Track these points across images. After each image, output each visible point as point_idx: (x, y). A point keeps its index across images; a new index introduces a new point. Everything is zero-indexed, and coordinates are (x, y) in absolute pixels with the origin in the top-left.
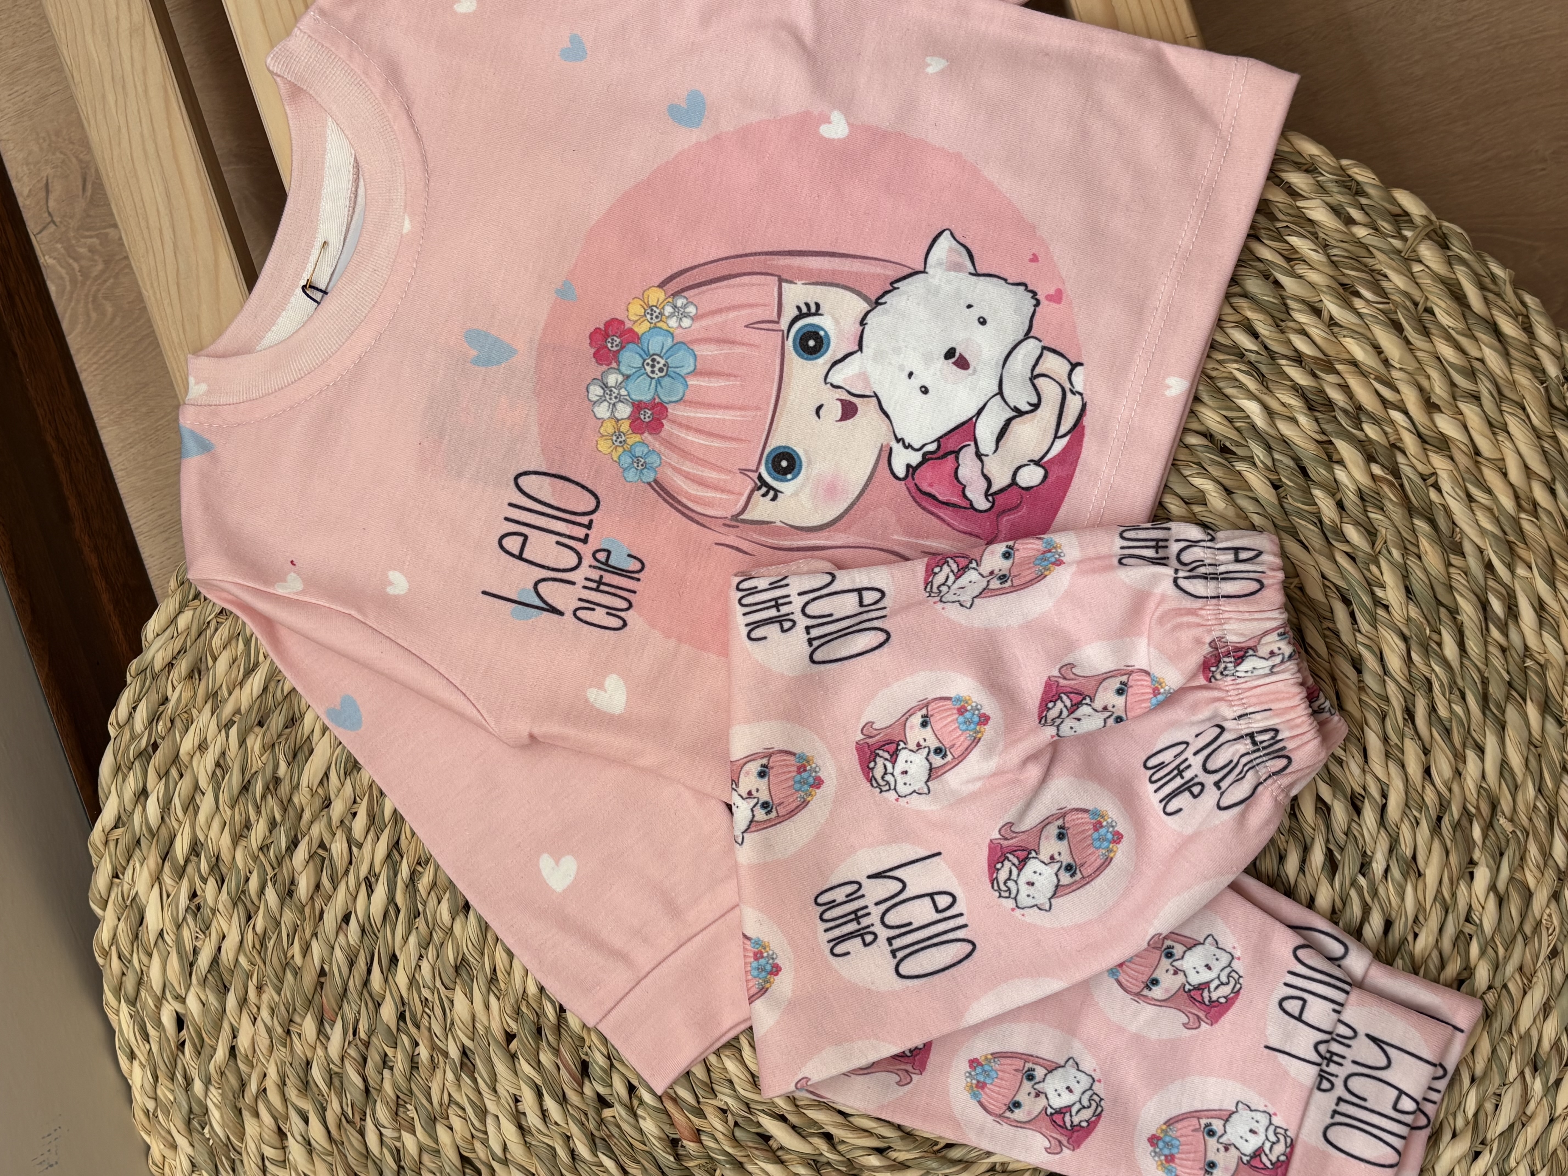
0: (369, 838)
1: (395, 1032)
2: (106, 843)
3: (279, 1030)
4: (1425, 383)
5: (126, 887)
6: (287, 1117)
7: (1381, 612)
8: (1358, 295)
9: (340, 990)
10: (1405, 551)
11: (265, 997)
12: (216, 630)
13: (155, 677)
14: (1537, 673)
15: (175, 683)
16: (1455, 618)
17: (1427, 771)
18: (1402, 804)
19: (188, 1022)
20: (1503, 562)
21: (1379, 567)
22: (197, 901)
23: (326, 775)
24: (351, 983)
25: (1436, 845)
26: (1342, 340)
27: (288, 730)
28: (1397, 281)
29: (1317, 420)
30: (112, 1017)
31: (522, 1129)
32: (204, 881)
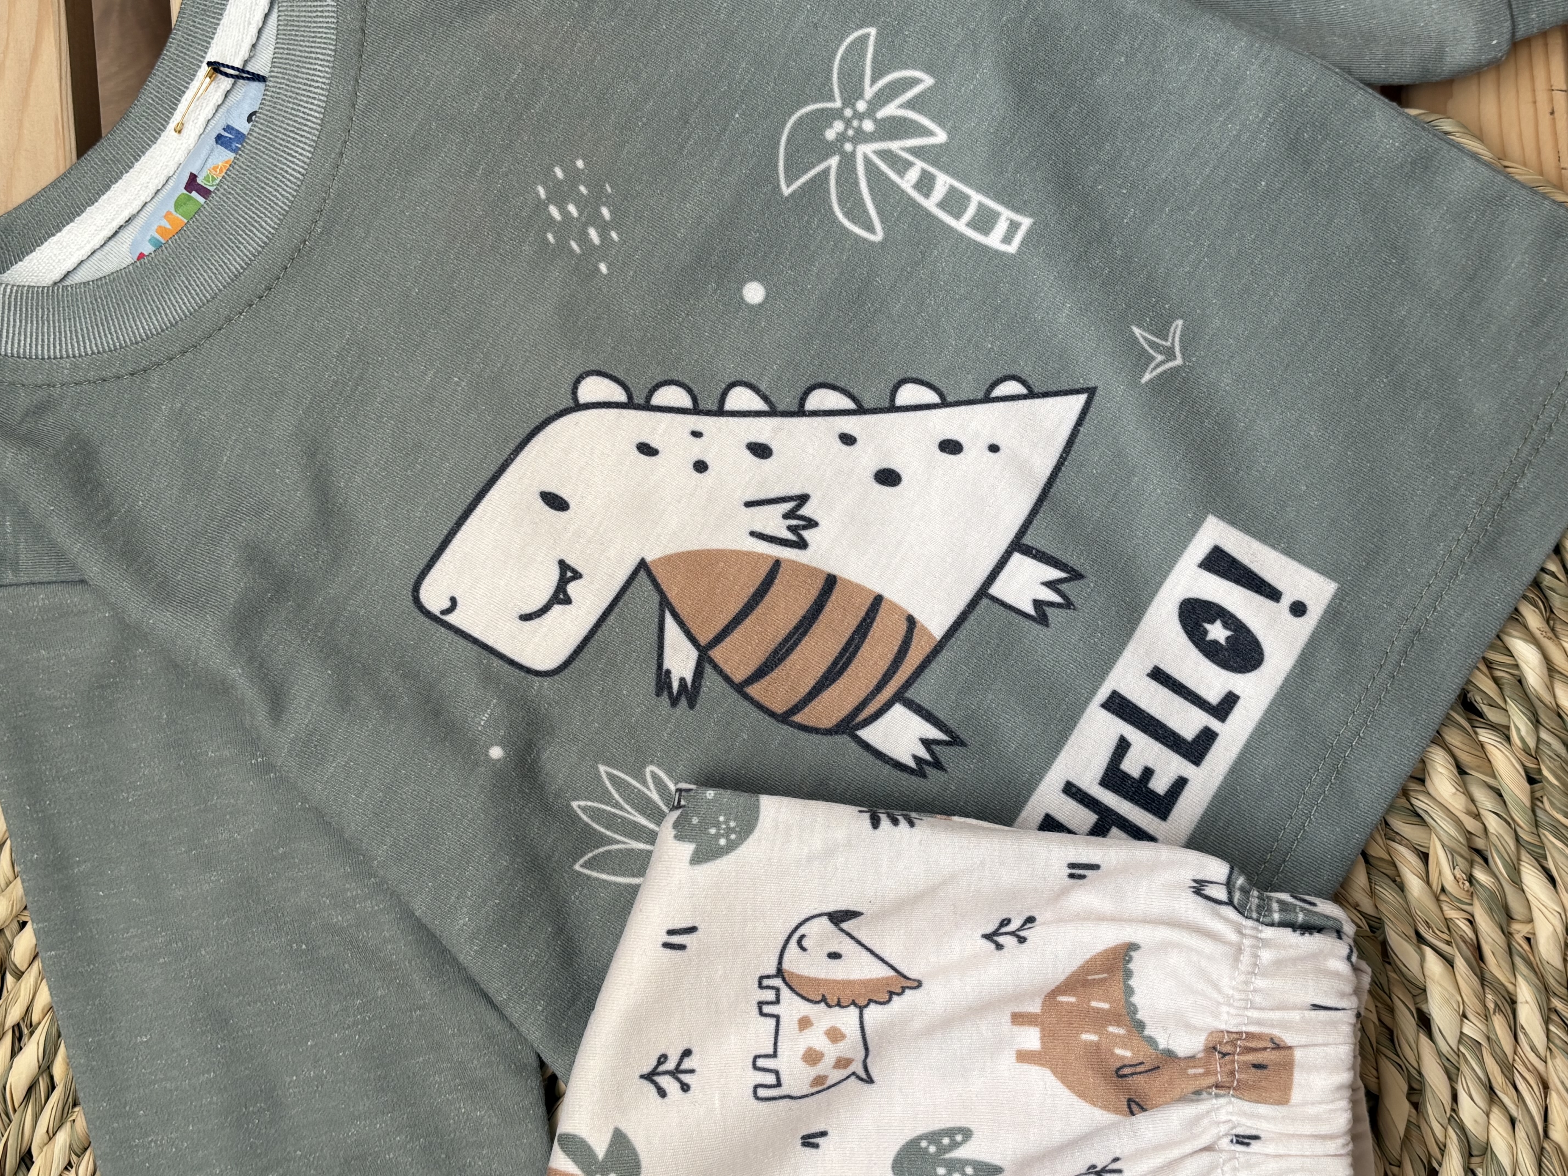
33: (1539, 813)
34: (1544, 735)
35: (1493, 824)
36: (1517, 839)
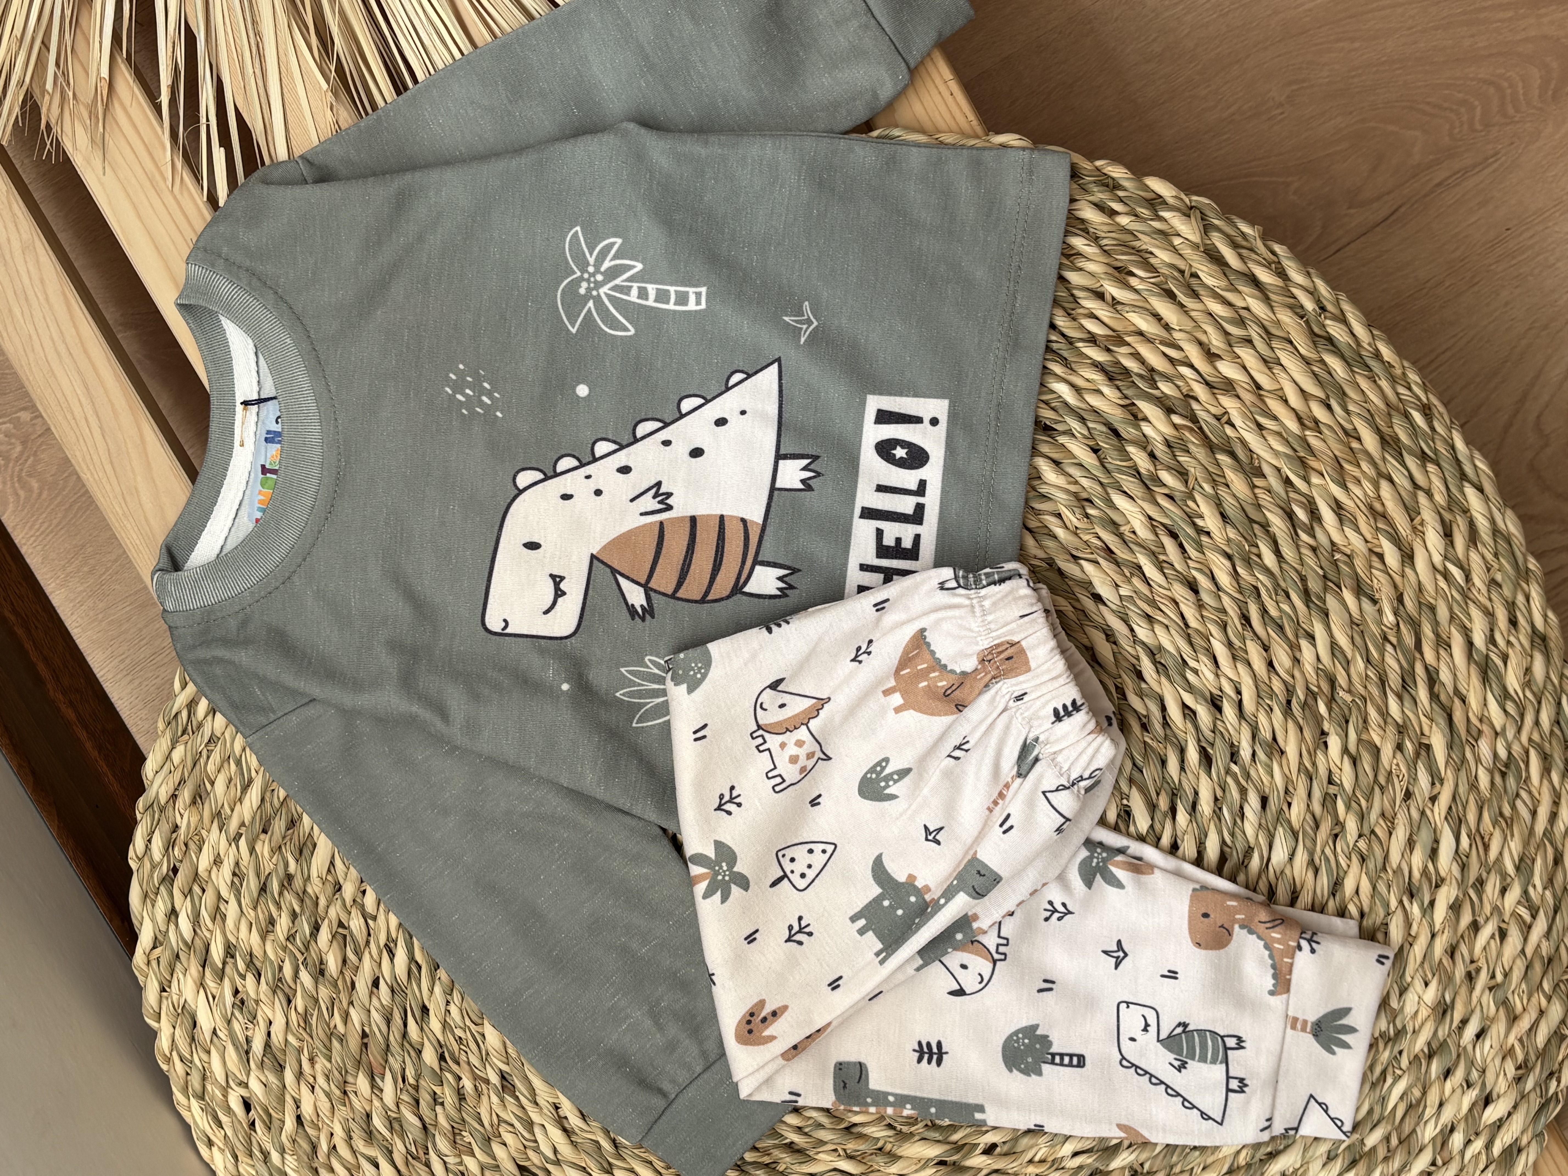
0: (381, 909)
1: (438, 1071)
2: (149, 963)
3: (337, 1092)
4: (1203, 338)
5: (175, 998)
6: (359, 1166)
7: (1204, 539)
8: (1132, 274)
9: (383, 1046)
10: (1214, 483)
11: (318, 1066)
12: (208, 757)
13: (162, 810)
14: (1345, 563)
15: (182, 811)
16: (1268, 531)
17: (1270, 664)
18: (1255, 696)
19: (254, 1103)
20: (1299, 476)
21: (1195, 501)
22: (239, 996)
23: (332, 863)
24: (391, 1038)
25: (1291, 725)
26: (1126, 315)
27: (291, 831)
28: (1162, 256)
29: (1118, 388)
30: (185, 1114)
31: (567, 1132)
32: (243, 977)
33: (1107, 465)
34: (1091, 425)
35: (1085, 482)
36: (1101, 483)
